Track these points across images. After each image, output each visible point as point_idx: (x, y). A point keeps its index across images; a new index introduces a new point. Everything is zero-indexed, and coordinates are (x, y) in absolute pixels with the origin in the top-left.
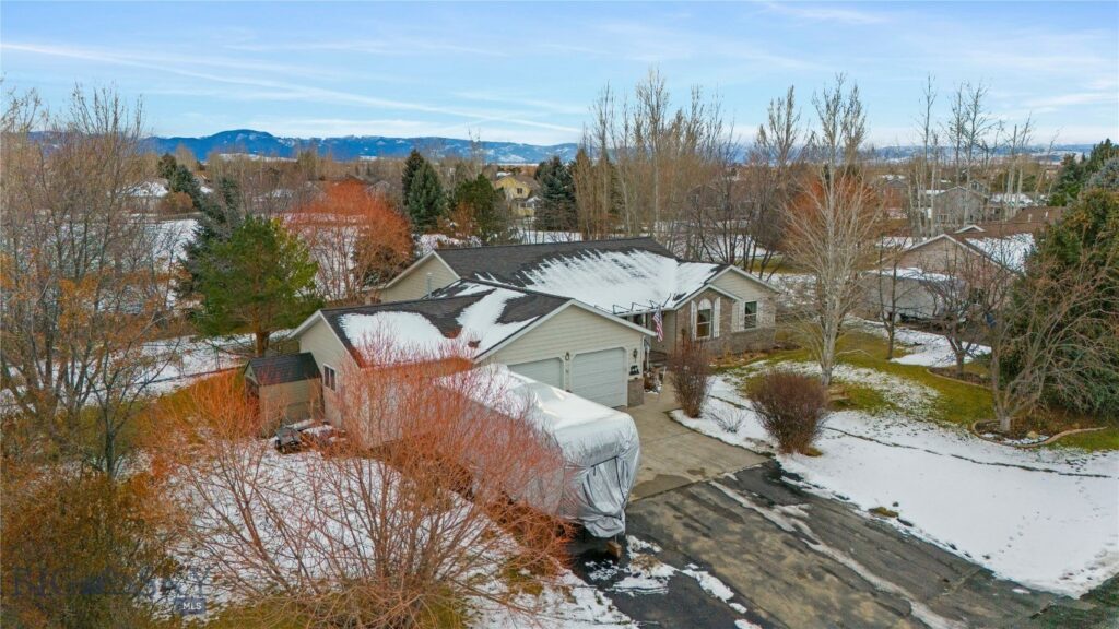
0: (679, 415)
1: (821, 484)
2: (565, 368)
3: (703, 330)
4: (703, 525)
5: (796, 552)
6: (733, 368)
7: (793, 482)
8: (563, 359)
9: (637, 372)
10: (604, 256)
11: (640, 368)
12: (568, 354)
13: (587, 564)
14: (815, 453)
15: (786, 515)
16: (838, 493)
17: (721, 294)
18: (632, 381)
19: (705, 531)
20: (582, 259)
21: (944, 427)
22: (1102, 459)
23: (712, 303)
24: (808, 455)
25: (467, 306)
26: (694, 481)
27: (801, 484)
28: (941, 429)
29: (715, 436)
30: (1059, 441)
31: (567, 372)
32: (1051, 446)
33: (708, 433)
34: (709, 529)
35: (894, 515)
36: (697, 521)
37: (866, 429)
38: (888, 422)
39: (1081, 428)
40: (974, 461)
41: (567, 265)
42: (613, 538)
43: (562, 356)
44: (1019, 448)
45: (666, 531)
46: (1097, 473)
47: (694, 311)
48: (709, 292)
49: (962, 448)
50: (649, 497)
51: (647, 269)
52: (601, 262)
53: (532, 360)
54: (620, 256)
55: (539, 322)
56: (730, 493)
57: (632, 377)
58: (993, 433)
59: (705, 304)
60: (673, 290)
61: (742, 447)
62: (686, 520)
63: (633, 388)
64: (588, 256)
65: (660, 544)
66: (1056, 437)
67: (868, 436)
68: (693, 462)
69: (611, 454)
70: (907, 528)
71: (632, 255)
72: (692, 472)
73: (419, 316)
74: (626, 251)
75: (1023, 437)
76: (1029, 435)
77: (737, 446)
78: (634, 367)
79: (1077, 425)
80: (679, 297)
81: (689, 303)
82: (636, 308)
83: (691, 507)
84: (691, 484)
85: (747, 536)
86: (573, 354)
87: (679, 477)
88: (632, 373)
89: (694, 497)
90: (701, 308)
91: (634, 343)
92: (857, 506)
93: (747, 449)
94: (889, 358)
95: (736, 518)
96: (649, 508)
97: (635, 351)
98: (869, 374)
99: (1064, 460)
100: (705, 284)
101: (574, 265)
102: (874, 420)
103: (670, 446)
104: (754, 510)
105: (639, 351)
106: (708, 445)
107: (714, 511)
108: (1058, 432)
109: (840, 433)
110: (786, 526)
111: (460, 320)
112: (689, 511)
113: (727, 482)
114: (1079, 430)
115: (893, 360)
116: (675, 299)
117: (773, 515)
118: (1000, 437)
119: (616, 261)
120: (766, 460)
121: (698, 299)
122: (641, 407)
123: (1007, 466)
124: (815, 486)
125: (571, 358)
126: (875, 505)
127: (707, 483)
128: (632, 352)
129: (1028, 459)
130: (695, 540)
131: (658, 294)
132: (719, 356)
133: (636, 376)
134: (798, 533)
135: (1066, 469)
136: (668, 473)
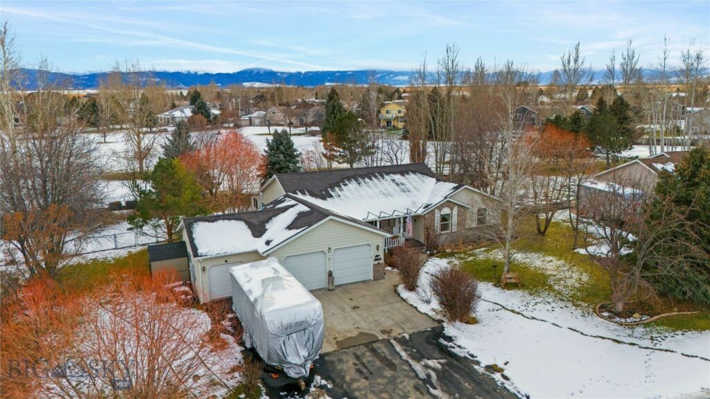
0: (401, 288)
1: (463, 345)
2: (328, 257)
3: (444, 227)
4: (369, 371)
5: (418, 393)
6: (460, 253)
7: (445, 343)
8: (327, 252)
9: (380, 259)
10: (386, 177)
11: (382, 256)
12: (329, 249)
13: (281, 393)
14: (474, 321)
15: (427, 366)
16: (471, 352)
17: (457, 204)
18: (376, 265)
19: (368, 374)
20: (371, 179)
21: (576, 306)
22: (680, 337)
23: (452, 210)
24: (468, 323)
25: (275, 216)
26: (380, 338)
27: (450, 344)
28: (574, 308)
29: (415, 305)
30: (655, 321)
31: (329, 259)
32: (646, 325)
33: (412, 303)
34: (371, 373)
35: (501, 370)
36: (366, 368)
37: (520, 305)
38: (539, 300)
39: (678, 312)
40: (582, 334)
41: (359, 184)
42: (300, 378)
43: (326, 250)
44: (622, 325)
45: (342, 374)
46: (668, 348)
47: (437, 215)
48: (448, 203)
49: (580, 324)
50: (346, 348)
51: (413, 186)
52: (384, 181)
53: (305, 253)
54: (398, 177)
55: (309, 229)
56: (398, 348)
57: (376, 262)
58: (609, 311)
59: (446, 211)
60: (425, 201)
61: (427, 315)
62: (360, 366)
63: (376, 269)
64: (376, 177)
65: (333, 382)
66: (655, 318)
67: (517, 310)
68: (387, 324)
69: (300, 327)
70: (504, 381)
71: (407, 176)
72: (383, 332)
73: (243, 222)
74: (402, 174)
75: (629, 317)
76: (634, 315)
77: (424, 314)
78: (377, 256)
79: (676, 309)
80: (428, 206)
81: (433, 211)
82: (396, 213)
83: (368, 357)
84: (377, 341)
85: (392, 381)
86: (333, 249)
87: (373, 335)
88: (375, 260)
89: (373, 351)
90: (442, 213)
91: (378, 241)
92: (478, 363)
93: (430, 317)
94: (574, 249)
95: (392, 366)
96: (340, 357)
97: (378, 246)
98: (552, 261)
99: (649, 337)
100: (446, 198)
101: (364, 184)
102: (529, 298)
103: (382, 311)
104: (408, 362)
105: (380, 246)
106: (407, 313)
107: (381, 361)
108: (659, 314)
109: (500, 307)
110: (422, 375)
111: (267, 226)
112: (364, 360)
113: (402, 341)
114: (676, 313)
115: (576, 251)
116: (424, 208)
117: (418, 367)
118: (614, 314)
119: (393, 180)
120: (436, 325)
121: (440, 207)
122: (382, 281)
123: (603, 338)
124: (459, 347)
125: (332, 251)
126: (491, 363)
127: (388, 341)
128: (375, 247)
129: (623, 334)
130: (358, 381)
131: (414, 203)
132: (456, 244)
133: (380, 261)
134: (428, 380)
135: (647, 343)
136: (368, 332)
